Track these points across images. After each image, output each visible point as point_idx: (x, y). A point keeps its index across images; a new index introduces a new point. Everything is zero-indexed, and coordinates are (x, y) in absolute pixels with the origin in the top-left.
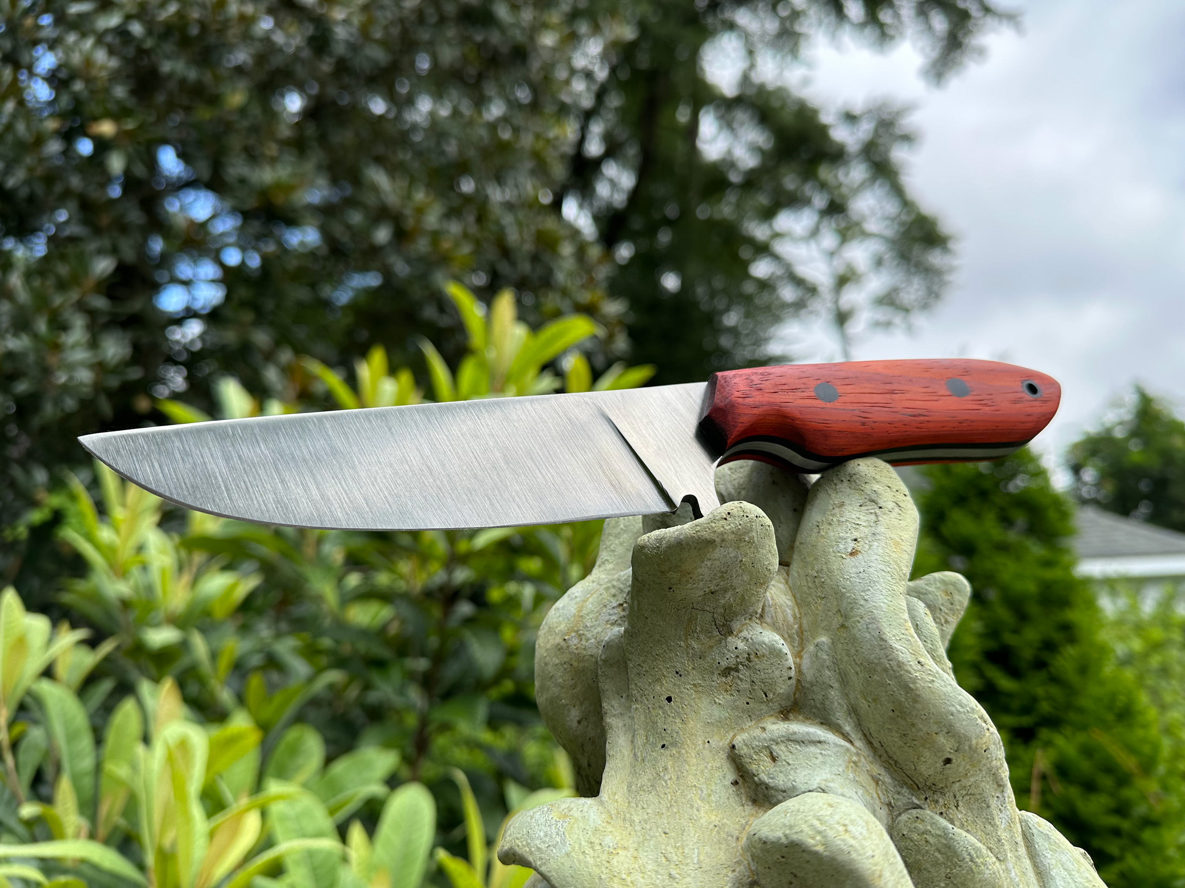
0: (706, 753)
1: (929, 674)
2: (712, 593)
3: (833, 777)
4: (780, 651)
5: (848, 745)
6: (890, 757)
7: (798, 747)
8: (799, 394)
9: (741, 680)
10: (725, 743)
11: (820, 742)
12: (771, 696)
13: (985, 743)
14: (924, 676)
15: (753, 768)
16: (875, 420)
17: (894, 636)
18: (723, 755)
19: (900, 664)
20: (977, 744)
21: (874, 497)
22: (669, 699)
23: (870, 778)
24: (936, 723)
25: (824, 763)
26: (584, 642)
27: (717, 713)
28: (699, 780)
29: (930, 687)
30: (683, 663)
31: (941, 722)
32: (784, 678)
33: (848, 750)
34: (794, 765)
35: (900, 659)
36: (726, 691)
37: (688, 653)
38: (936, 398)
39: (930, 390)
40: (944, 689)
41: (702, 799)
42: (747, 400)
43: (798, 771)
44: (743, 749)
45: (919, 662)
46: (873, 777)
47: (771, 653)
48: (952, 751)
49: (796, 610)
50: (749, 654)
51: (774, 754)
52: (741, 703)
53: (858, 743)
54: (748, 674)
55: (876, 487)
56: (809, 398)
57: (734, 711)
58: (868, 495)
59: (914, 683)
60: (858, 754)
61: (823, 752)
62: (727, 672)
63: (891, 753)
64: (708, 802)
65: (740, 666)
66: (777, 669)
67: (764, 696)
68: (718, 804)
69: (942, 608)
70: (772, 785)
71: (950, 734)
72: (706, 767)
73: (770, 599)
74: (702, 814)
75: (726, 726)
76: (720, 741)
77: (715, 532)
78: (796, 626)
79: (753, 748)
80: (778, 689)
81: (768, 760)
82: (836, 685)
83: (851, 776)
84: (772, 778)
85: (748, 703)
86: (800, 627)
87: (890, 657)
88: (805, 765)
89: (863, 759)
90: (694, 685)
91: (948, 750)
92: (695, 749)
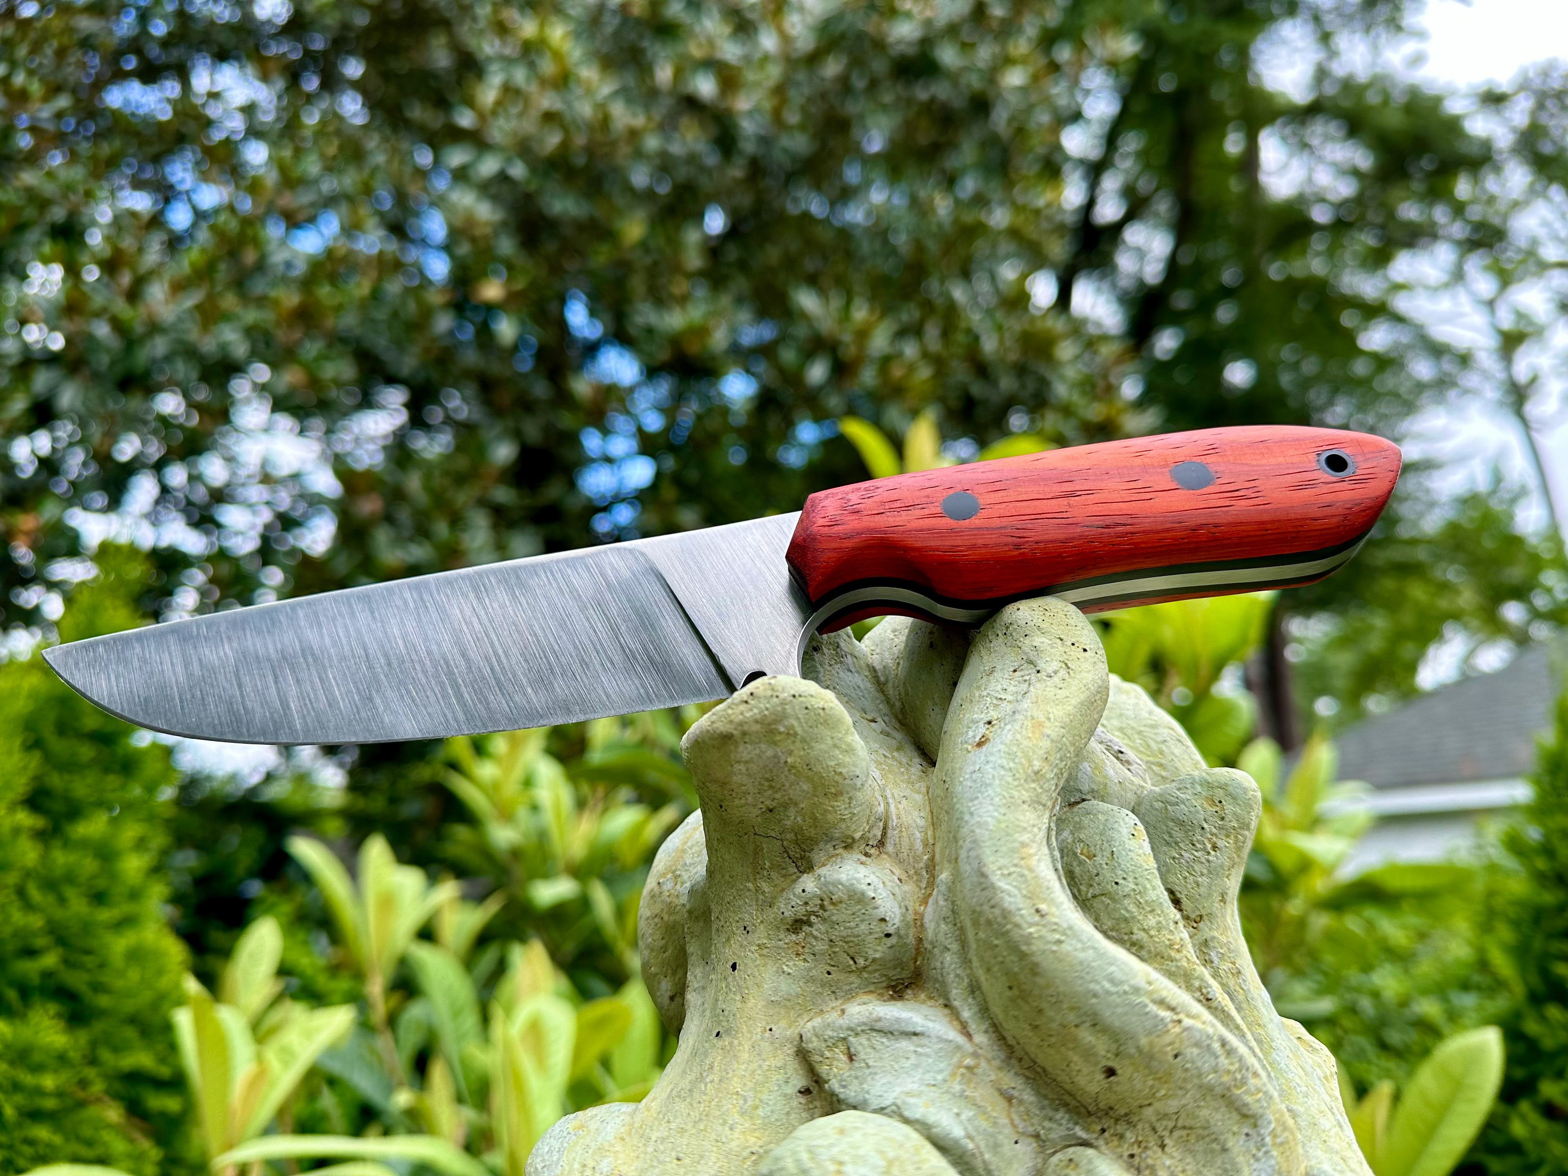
0: (765, 1045)
1: (1054, 930)
2: (771, 811)
3: (923, 1088)
4: (863, 894)
5: (961, 1039)
6: (1035, 1063)
7: (884, 1040)
8: (918, 513)
9: (816, 938)
10: (792, 1032)
11: (915, 1034)
12: (861, 962)
13: (1171, 1044)
14: (1044, 932)
15: (823, 1070)
16: (1036, 539)
17: (1000, 868)
18: (790, 1050)
19: (1006, 914)
20: (1151, 1044)
21: (1032, 655)
22: (734, 967)
23: (996, 1094)
24: (1072, 1009)
25: (916, 1066)
26: (678, 887)
27: (786, 986)
28: (745, 1085)
29: (1054, 952)
30: (750, 913)
31: (1079, 1008)
32: (876, 936)
33: (958, 1048)
34: (875, 1067)
35: (1006, 905)
36: (798, 955)
37: (757, 900)
38: (1149, 496)
39: (1140, 484)
40: (1081, 955)
41: (743, 1114)
42: (836, 528)
43: (877, 1077)
44: (811, 1042)
45: (1038, 911)
46: (1002, 1093)
47: (850, 897)
48: (1109, 1055)
49: (930, 833)
50: (822, 900)
51: (852, 1050)
52: (819, 971)
53: (981, 1038)
54: (823, 928)
55: (1039, 640)
56: (933, 516)
57: (809, 984)
58: (1026, 654)
59: (1028, 944)
60: (975, 1055)
61: (919, 1049)
62: (797, 925)
63: (1033, 1056)
64: (751, 1118)
65: (813, 918)
66: (862, 921)
67: (851, 962)
68: (767, 1121)
69: (1205, 826)
70: (842, 1096)
71: (1098, 1028)
72: (760, 1066)
73: (894, 817)
74: (736, 1135)
75: (798, 1007)
76: (785, 1029)
77: (731, 722)
78: (926, 857)
79: (825, 1041)
80: (870, 952)
81: (844, 1058)
82: (955, 947)
83: (957, 1088)
84: (844, 1087)
85: (829, 973)
86: (932, 859)
87: (992, 902)
88: (889, 1068)
89: (984, 1064)
90: (759, 945)
91: (1103, 1053)
92: (750, 1039)
